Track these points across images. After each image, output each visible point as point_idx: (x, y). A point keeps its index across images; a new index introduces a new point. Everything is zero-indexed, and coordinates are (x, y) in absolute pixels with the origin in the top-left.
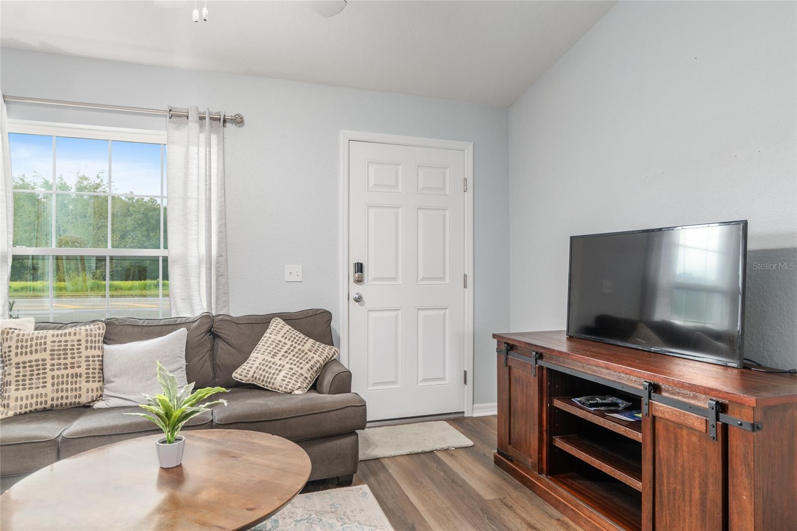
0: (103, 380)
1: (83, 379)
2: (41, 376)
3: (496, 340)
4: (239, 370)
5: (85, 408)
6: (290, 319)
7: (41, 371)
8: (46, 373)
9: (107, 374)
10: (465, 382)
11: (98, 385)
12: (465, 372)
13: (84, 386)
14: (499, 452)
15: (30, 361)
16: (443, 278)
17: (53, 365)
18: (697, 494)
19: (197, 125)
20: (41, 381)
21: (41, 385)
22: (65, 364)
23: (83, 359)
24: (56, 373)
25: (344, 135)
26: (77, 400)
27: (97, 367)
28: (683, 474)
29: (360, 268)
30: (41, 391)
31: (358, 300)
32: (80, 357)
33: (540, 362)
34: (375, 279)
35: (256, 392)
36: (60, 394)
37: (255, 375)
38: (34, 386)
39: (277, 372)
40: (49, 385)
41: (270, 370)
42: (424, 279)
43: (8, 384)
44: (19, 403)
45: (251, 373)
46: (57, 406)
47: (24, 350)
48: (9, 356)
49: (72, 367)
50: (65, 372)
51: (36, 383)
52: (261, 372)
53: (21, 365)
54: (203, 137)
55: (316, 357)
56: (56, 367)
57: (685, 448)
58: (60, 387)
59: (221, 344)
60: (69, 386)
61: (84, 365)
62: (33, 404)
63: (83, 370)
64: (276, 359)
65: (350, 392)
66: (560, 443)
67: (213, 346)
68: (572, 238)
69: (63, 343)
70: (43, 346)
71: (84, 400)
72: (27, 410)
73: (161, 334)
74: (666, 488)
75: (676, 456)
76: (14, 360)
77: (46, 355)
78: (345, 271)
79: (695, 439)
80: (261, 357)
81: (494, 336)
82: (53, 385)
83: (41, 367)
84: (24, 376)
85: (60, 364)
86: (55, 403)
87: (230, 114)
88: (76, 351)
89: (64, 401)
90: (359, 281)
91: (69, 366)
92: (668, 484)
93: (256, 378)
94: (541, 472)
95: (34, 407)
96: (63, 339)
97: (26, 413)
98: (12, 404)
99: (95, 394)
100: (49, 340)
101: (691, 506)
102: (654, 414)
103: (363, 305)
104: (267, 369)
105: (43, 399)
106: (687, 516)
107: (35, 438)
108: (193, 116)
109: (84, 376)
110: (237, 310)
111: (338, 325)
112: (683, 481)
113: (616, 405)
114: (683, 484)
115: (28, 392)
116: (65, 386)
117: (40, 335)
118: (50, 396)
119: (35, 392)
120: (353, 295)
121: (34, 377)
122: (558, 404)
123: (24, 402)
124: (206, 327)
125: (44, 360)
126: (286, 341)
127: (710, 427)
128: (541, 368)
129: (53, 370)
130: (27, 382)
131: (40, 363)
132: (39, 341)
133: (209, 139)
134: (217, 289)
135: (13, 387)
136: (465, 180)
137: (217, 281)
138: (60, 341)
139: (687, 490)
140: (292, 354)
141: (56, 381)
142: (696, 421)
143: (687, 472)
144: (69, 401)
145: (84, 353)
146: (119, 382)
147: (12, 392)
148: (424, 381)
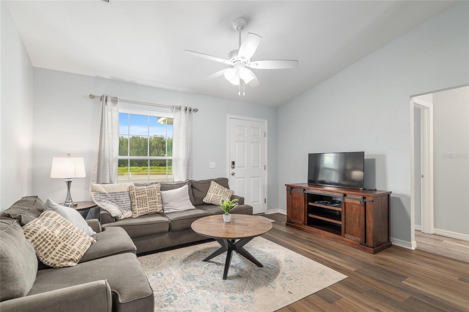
0: (163, 204)
1: (158, 203)
2: (145, 202)
3: (286, 186)
4: (205, 199)
6: (217, 181)
7: (145, 201)
8: (147, 201)
9: (165, 201)
10: (265, 202)
11: (161, 205)
12: (265, 199)
13: (158, 206)
14: (287, 221)
15: (142, 197)
16: (258, 167)
17: (149, 198)
18: (358, 220)
19: (184, 112)
20: (146, 204)
21: (146, 206)
22: (152, 198)
23: (157, 196)
24: (150, 201)
25: (228, 116)
26: (156, 211)
27: (161, 199)
28: (354, 216)
29: (233, 163)
30: (146, 207)
31: (233, 174)
32: (156, 195)
33: (305, 192)
34: (238, 167)
35: (213, 206)
36: (152, 209)
37: (212, 200)
38: (144, 206)
39: (220, 199)
40: (148, 205)
41: (217, 198)
42: (253, 167)
43: (135, 205)
44: (140, 212)
45: (210, 200)
46: (151, 213)
47: (139, 193)
48: (134, 196)
49: (154, 199)
50: (152, 201)
51: (144, 205)
52: (214, 199)
53: (139, 199)
54: (186, 116)
56: (149, 199)
57: (354, 209)
58: (152, 206)
59: (197, 190)
60: (154, 206)
61: (157, 198)
62: (144, 212)
63: (157, 200)
65: (244, 204)
66: (310, 215)
67: (192, 191)
68: (309, 154)
69: (150, 191)
70: (144, 192)
71: (159, 211)
72: (142, 214)
74: (349, 221)
75: (352, 212)
77: (146, 195)
78: (229, 164)
79: (357, 207)
81: (286, 185)
82: (149, 205)
83: (145, 199)
84: (140, 202)
85: (150, 198)
86: (150, 212)
87: (193, 107)
88: (154, 193)
89: (153, 211)
90: (233, 168)
91: (153, 199)
92: (349, 219)
93: (212, 201)
94: (305, 225)
95: (144, 213)
96: (150, 189)
97: (142, 215)
98: (137, 212)
100: (146, 190)
101: (356, 223)
102: (345, 202)
103: (234, 176)
104: (216, 198)
105: (147, 210)
106: (355, 226)
107: (163, 221)
108: (183, 109)
109: (158, 202)
112: (354, 218)
113: (327, 203)
114: (354, 219)
115: (142, 208)
116: (153, 206)
117: (142, 188)
118: (149, 209)
119: (144, 208)
120: (231, 173)
121: (143, 203)
122: (310, 204)
123: (141, 212)
124: (191, 184)
125: (146, 197)
126: (219, 189)
127: (361, 203)
128: (305, 193)
129: (149, 200)
130: (141, 205)
131: (145, 198)
132: (143, 190)
135: (137, 207)
136: (265, 132)
138: (149, 190)
139: (355, 220)
140: (222, 193)
141: (150, 204)
142: (358, 202)
143: (355, 215)
144: (154, 211)
146: (171, 204)
147: (137, 209)
148: (253, 202)
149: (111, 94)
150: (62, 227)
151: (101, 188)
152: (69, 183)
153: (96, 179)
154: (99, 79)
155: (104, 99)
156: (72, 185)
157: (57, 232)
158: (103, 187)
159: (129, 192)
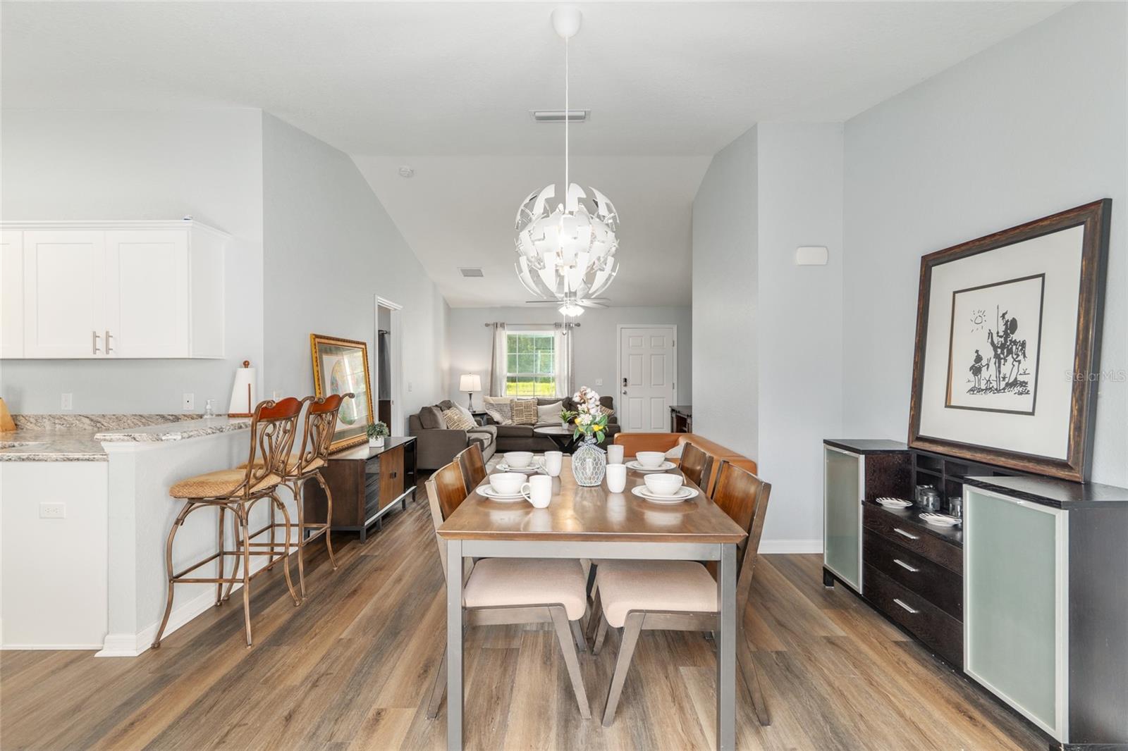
0: (537, 417)
1: (532, 415)
5: (534, 424)
8: (524, 413)
9: (539, 415)
11: (535, 418)
13: (533, 418)
15: (520, 410)
17: (526, 411)
24: (526, 413)
25: (619, 327)
26: (531, 422)
27: (536, 412)
29: (625, 380)
31: (625, 393)
32: (532, 409)
34: (632, 385)
36: (527, 420)
40: (524, 416)
42: (654, 385)
44: (518, 421)
46: (526, 423)
48: (514, 407)
49: (530, 412)
50: (528, 413)
51: (521, 416)
53: (517, 410)
58: (527, 418)
60: (529, 418)
61: (533, 411)
62: (521, 421)
63: (532, 413)
69: (527, 405)
71: (533, 422)
72: (519, 423)
73: (555, 403)
76: (515, 409)
77: (522, 408)
78: (619, 382)
83: (523, 411)
84: (518, 413)
87: (575, 323)
88: (532, 407)
89: (528, 422)
90: (626, 385)
95: (521, 423)
96: (527, 403)
98: (516, 421)
99: (536, 421)
103: (627, 395)
108: (563, 325)
111: (616, 403)
117: (522, 402)
118: (525, 420)
120: (623, 391)
121: (521, 414)
124: (566, 402)
134: (570, 389)
136: (674, 342)
137: (571, 385)
141: (526, 416)
146: (543, 417)
147: (515, 418)
148: (654, 428)
149: (500, 321)
151: (491, 400)
152: (471, 395)
153: (489, 392)
154: (493, 309)
155: (496, 325)
156: (473, 396)
159: (510, 404)
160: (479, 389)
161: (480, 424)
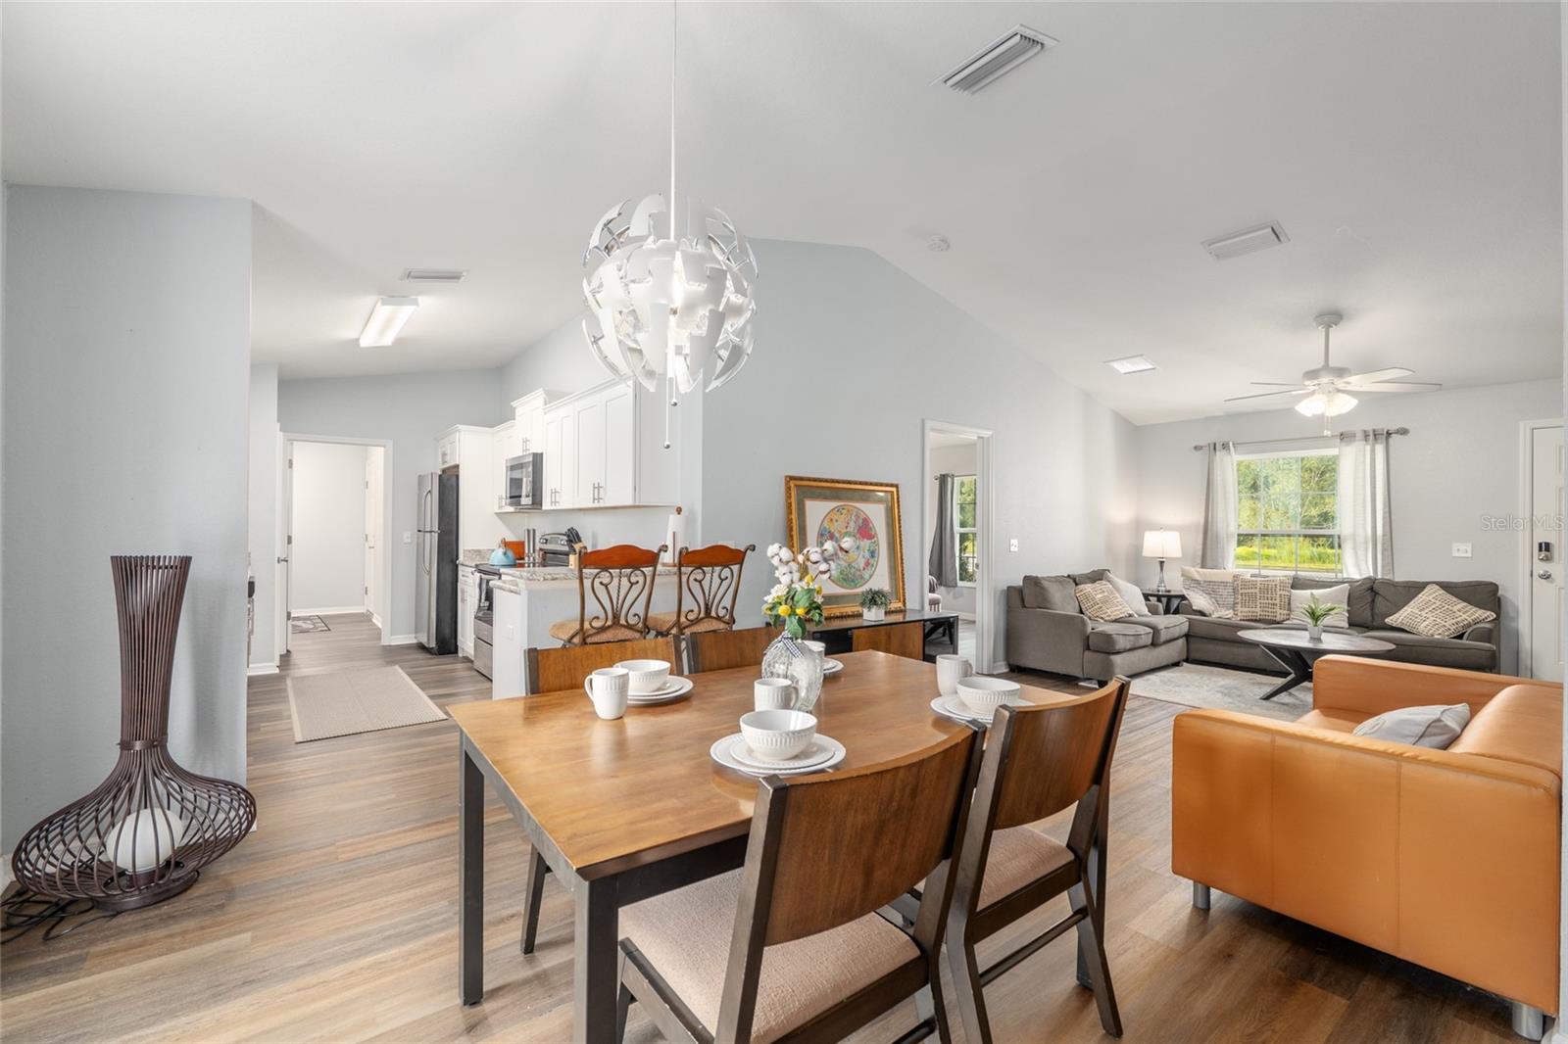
0: (1290, 609)
1: (1278, 607)
4: (1391, 618)
5: (1278, 623)
6: (1446, 587)
8: (1256, 600)
9: (1293, 606)
11: (1286, 612)
13: (1279, 611)
15: (1249, 593)
17: (1261, 597)
19: (1363, 441)
21: (1254, 606)
22: (1268, 597)
23: (1279, 596)
24: (1262, 601)
26: (1275, 618)
27: (1287, 601)
29: (1547, 547)
30: (1254, 609)
31: (1547, 577)
32: (1276, 594)
35: (1402, 633)
36: (1264, 613)
37: (1403, 621)
39: (1422, 621)
40: (1258, 607)
41: (1417, 620)
43: (1237, 603)
44: (1243, 614)
45: (1401, 620)
46: (1263, 619)
47: (1245, 587)
48: (1239, 589)
49: (1272, 600)
50: (1267, 601)
51: (1252, 605)
52: (1408, 620)
54: (1368, 448)
55: (1464, 616)
58: (1265, 609)
59: (1379, 599)
60: (1270, 610)
61: (1278, 599)
62: (1250, 615)
63: (1278, 602)
64: (1423, 613)
67: (1373, 601)
69: (1266, 586)
70: (1255, 586)
71: (1278, 619)
72: (1247, 618)
73: (1330, 587)
76: (1243, 591)
77: (1257, 591)
78: (1526, 550)
80: (1410, 610)
82: (1260, 607)
83: (1254, 597)
84: (1246, 600)
85: (1265, 597)
86: (1262, 617)
87: (1394, 428)
88: (1273, 591)
89: (1267, 617)
90: (1547, 559)
91: (1270, 598)
95: (1250, 618)
96: (1267, 583)
97: (1245, 619)
98: (1239, 614)
99: (1285, 617)
100: (1259, 582)
103: (1553, 581)
104: (1414, 618)
105: (1256, 614)
108: (1360, 435)
109: (1278, 605)
110: (1400, 576)
111: (1513, 597)
115: (1246, 609)
116: (1267, 609)
117: (1253, 580)
118: (1259, 613)
119: (1251, 609)
120: (1538, 572)
121: (1251, 602)
123: (1245, 614)
124: (1368, 586)
125: (1256, 593)
129: (1261, 599)
130: (1247, 604)
131: (1254, 594)
132: (1253, 583)
133: (1373, 451)
134: (1383, 560)
135: (1239, 605)
137: (1383, 554)
138: (1264, 584)
140: (1440, 610)
141: (1262, 605)
144: (1270, 618)
145: (1278, 593)
147: (1239, 607)
150: (1106, 594)
152: (1162, 563)
153: (1199, 562)
154: (1210, 420)
155: (1213, 448)
156: (1165, 565)
157: (1100, 596)
158: (1198, 572)
159: (1233, 583)
160: (1178, 554)
161: (1153, 611)
